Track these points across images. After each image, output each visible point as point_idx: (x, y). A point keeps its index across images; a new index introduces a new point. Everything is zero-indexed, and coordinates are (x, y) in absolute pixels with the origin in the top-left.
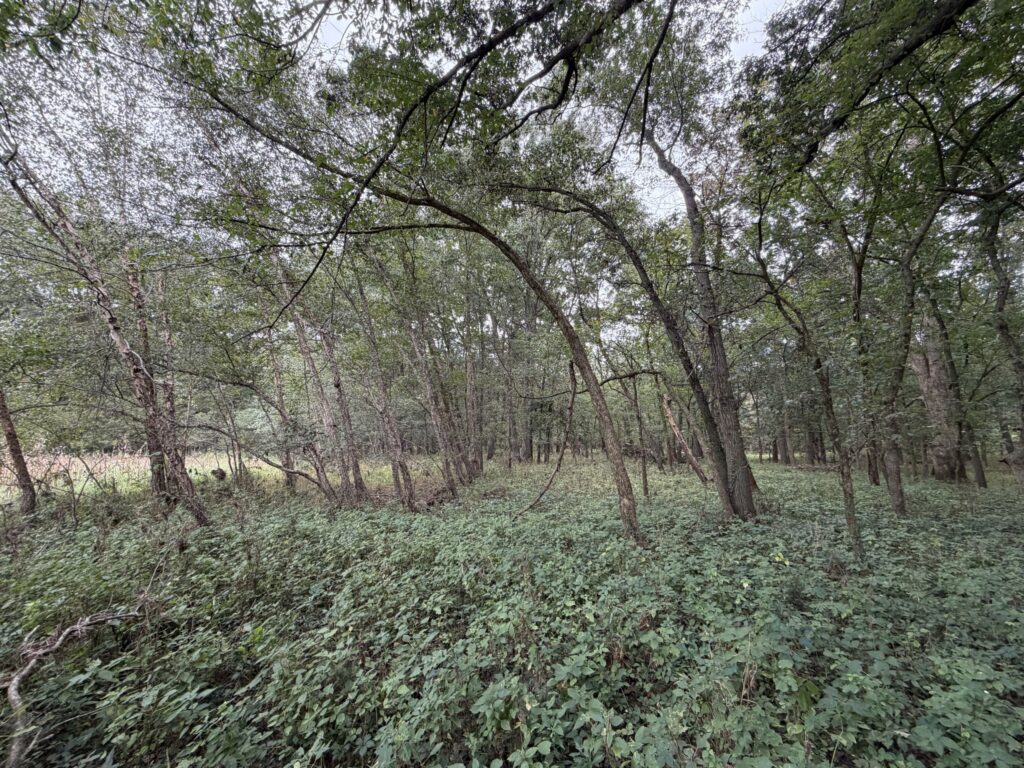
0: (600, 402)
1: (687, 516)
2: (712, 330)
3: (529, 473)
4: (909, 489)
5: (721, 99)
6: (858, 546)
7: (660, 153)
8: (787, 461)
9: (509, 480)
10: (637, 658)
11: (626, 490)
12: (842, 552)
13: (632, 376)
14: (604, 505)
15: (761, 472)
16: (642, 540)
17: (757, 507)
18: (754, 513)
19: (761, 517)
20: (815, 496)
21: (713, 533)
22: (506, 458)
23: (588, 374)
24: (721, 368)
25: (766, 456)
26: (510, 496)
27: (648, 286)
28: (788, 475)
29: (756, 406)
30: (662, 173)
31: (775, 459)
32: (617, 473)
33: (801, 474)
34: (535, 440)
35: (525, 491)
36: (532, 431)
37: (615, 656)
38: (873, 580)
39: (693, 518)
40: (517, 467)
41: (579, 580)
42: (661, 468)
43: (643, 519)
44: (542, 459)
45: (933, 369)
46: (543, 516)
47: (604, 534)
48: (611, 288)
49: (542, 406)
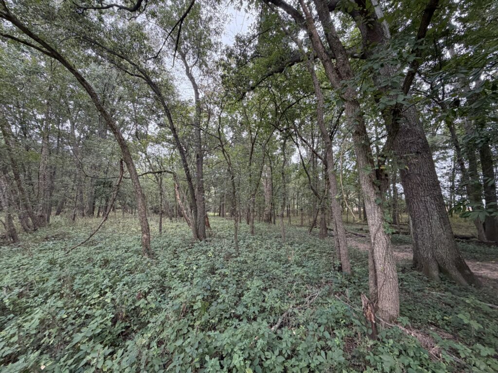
0: (137, 184)
1: (177, 241)
2: (199, 157)
3: (88, 224)
4: (256, 225)
5: (217, 57)
6: (237, 248)
7: (188, 68)
8: (223, 216)
9: (71, 228)
10: (133, 315)
11: (146, 230)
12: (232, 250)
13: (160, 172)
14: (135, 239)
15: (213, 220)
16: (152, 255)
17: (207, 235)
18: (205, 237)
19: (208, 239)
20: (229, 229)
21: (187, 248)
22: (72, 214)
23: (131, 168)
24: (201, 175)
25: (216, 214)
26: (69, 238)
27: (174, 130)
28: (222, 221)
29: (215, 193)
30: (187, 78)
31: (220, 215)
32: (142, 222)
33: (227, 221)
34: (97, 203)
35: (83, 234)
36: (95, 198)
37: (120, 317)
38: (238, 259)
39: (180, 242)
40: (80, 221)
41: (106, 281)
42: (171, 219)
43: (153, 245)
44: (101, 215)
45: (268, 185)
46: (93, 248)
47: (130, 254)
48: (156, 126)
49: (104, 184)
